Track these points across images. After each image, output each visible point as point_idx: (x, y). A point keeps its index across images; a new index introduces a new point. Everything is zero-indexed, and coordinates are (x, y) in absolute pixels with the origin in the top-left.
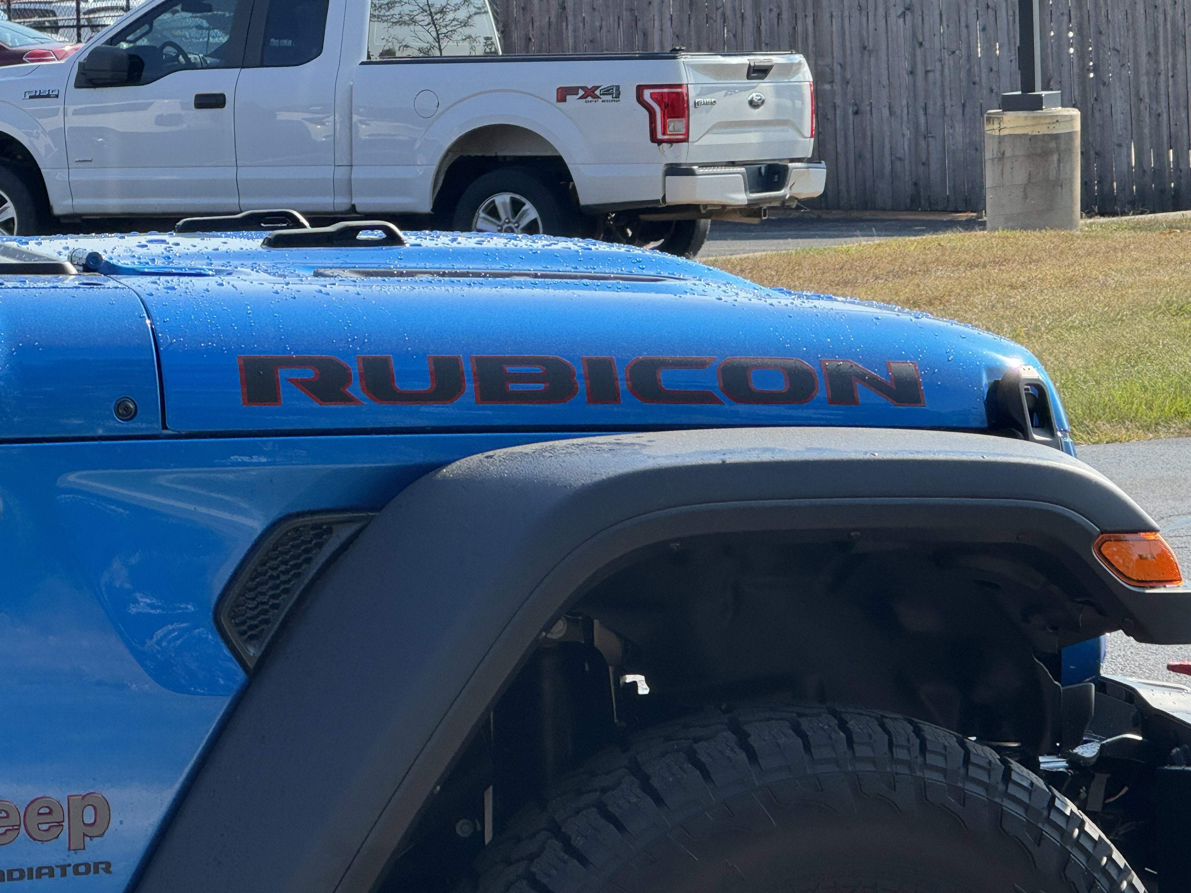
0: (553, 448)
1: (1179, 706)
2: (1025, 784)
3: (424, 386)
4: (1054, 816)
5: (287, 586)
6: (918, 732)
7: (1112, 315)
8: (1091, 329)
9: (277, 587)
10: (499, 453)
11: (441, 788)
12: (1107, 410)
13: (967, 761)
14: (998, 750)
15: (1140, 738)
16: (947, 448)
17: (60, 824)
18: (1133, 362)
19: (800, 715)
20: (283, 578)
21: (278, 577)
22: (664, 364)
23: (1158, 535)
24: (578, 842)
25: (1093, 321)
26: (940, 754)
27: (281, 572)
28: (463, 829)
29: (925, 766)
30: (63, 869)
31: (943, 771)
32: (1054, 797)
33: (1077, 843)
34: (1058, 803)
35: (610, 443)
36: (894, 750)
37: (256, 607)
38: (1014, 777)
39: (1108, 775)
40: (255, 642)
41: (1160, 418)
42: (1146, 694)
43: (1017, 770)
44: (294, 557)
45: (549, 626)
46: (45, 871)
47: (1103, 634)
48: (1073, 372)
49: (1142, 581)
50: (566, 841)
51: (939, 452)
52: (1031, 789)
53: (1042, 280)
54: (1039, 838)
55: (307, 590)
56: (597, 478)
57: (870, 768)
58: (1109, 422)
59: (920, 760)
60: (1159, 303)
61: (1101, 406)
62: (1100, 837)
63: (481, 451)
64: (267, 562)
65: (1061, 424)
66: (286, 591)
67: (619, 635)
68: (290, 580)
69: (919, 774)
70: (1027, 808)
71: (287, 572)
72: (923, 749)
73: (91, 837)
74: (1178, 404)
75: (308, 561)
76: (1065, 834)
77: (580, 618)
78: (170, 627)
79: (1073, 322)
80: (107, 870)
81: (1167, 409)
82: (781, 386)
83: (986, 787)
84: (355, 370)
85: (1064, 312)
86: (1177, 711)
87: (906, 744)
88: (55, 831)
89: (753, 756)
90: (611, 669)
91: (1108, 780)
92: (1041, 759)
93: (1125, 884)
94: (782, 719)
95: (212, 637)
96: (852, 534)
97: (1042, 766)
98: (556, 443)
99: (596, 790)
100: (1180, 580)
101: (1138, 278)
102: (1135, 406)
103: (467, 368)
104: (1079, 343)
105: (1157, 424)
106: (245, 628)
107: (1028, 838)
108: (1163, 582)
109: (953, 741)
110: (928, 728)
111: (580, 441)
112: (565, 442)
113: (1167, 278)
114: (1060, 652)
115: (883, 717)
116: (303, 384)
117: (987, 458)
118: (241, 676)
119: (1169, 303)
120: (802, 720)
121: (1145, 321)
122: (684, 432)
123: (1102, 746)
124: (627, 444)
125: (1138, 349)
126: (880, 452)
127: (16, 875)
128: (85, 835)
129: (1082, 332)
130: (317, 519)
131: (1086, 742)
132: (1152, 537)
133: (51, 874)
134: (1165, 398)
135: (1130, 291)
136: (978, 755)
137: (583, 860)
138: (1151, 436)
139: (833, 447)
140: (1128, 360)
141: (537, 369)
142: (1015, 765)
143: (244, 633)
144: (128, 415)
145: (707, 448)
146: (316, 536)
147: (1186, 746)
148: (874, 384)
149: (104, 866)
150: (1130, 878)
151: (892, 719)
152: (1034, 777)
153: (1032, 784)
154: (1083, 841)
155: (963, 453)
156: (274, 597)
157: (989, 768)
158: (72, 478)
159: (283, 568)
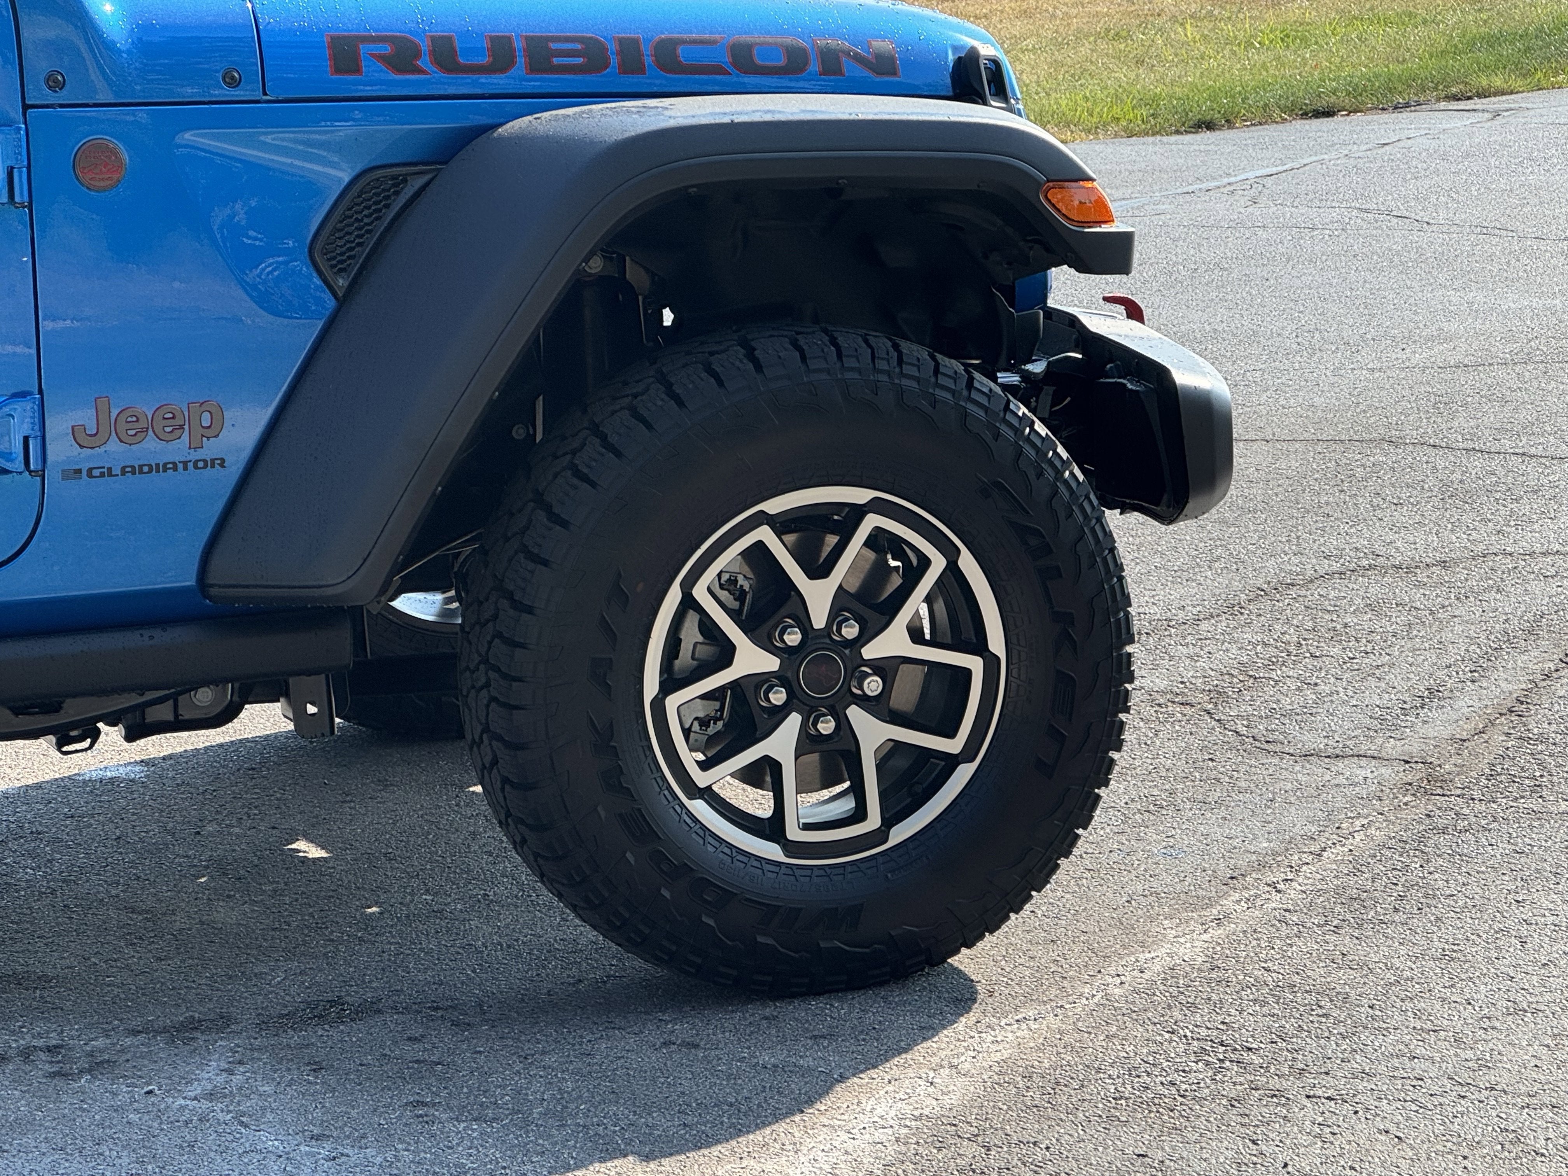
0: (591, 111)
1: (1112, 330)
2: (985, 390)
3: (485, 60)
4: (1009, 417)
5: (370, 228)
6: (896, 347)
7: (1060, 40)
8: (1042, 52)
9: (360, 229)
10: (546, 115)
11: (500, 394)
12: (1056, 116)
13: (936, 371)
14: (963, 364)
15: (1080, 356)
16: (919, 110)
17: (181, 427)
18: (1077, 78)
19: (798, 333)
20: (366, 220)
21: (362, 220)
22: (684, 42)
23: (1095, 183)
24: (613, 439)
25: (1044, 44)
26: (913, 365)
27: (365, 216)
28: (518, 432)
29: (902, 375)
30: (185, 464)
31: (918, 380)
32: (1008, 401)
33: (1028, 439)
34: (1012, 406)
35: (638, 107)
36: (876, 361)
37: (345, 245)
38: (976, 384)
39: (1054, 388)
40: (343, 274)
41: (1099, 122)
42: (1085, 320)
43: (978, 378)
44: (375, 203)
45: (587, 260)
46: (170, 466)
47: (1050, 268)
48: (1027, 86)
49: (1082, 222)
50: (604, 438)
51: (912, 114)
52: (990, 395)
53: (1002, 12)
54: (997, 435)
55: (388, 229)
56: (627, 135)
57: (856, 376)
58: (1056, 126)
59: (897, 370)
60: (1098, 29)
61: (1050, 113)
62: (1047, 434)
63: (531, 114)
64: (353, 207)
65: (1014, 94)
66: (369, 232)
67: (647, 270)
68: (372, 222)
69: (897, 381)
70: (986, 410)
71: (371, 215)
72: (900, 362)
73: (208, 438)
74: (1114, 112)
75: (387, 206)
76: (1018, 432)
77: (615, 255)
78: (271, 260)
79: (1027, 46)
80: (222, 465)
81: (1105, 115)
82: (782, 62)
83: (953, 392)
84: (425, 46)
85: (1020, 39)
86: (1111, 334)
87: (886, 356)
88: (178, 433)
89: (759, 368)
90: (640, 298)
91: (1054, 391)
92: (999, 375)
93: (1067, 473)
94: (782, 336)
95: (307, 269)
96: (840, 181)
97: (999, 380)
98: (593, 107)
99: (627, 396)
100: (1113, 221)
101: (1081, 9)
102: (1078, 113)
103: (519, 45)
104: (1033, 63)
105: (1097, 128)
106: (334, 262)
107: (988, 436)
108: (1099, 223)
109: (925, 355)
110: (905, 345)
111: (613, 105)
112: (600, 106)
113: (1106, 10)
114: (1013, 283)
115: (866, 334)
116: (382, 58)
117: (953, 119)
118: (331, 303)
119: (1108, 30)
120: (799, 337)
121: (1087, 44)
122: (699, 98)
123: (1049, 363)
124: (652, 108)
125: (1081, 67)
126: (862, 113)
127: (146, 469)
128: (203, 436)
129: (1034, 54)
130: (396, 171)
131: (1036, 361)
132: (1090, 186)
133: (175, 468)
134: (1104, 107)
135: (1075, 20)
136: (946, 366)
137: (618, 454)
138: (1092, 137)
139: (823, 109)
140: (1073, 76)
141: (578, 46)
142: (977, 375)
143: (335, 266)
144: (233, 83)
145: (717, 110)
146: (394, 185)
147: (1119, 363)
148: (858, 59)
149: (219, 462)
150: (1071, 468)
151: (875, 336)
152: (992, 385)
153: (991, 390)
154: (1033, 437)
155: (932, 115)
156: (358, 236)
157: (955, 377)
158: (187, 136)
159: (366, 212)
